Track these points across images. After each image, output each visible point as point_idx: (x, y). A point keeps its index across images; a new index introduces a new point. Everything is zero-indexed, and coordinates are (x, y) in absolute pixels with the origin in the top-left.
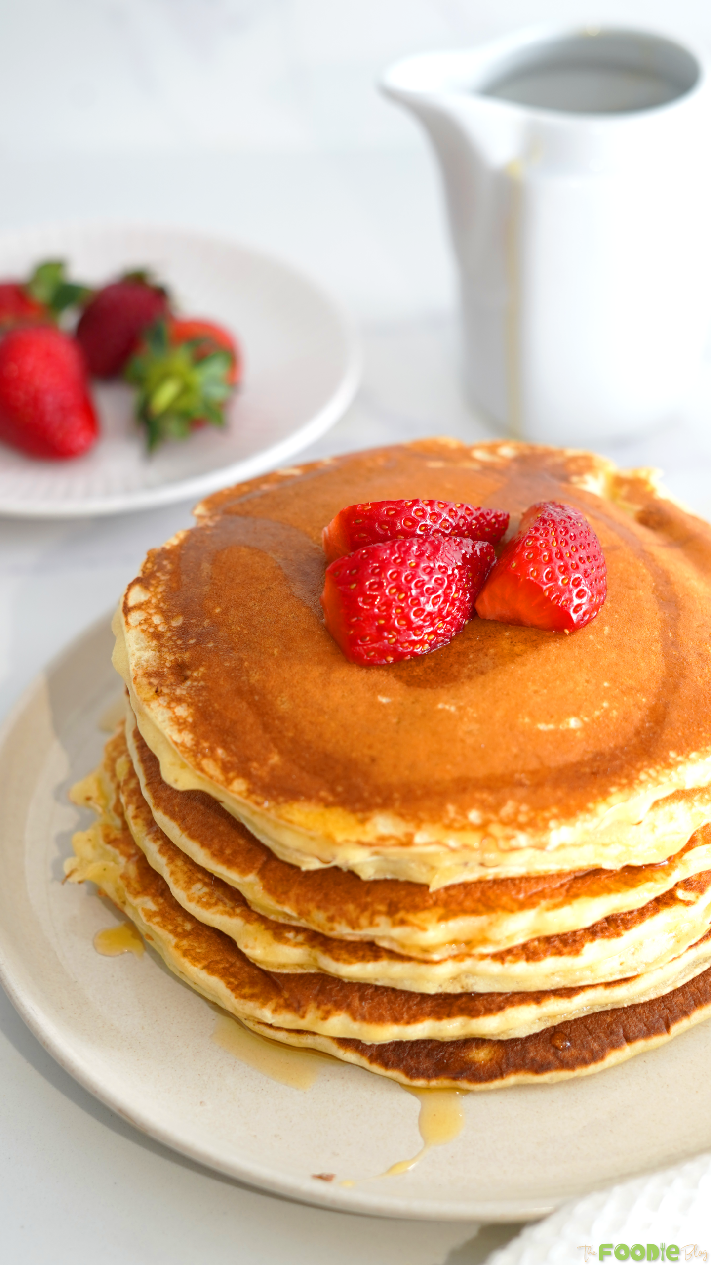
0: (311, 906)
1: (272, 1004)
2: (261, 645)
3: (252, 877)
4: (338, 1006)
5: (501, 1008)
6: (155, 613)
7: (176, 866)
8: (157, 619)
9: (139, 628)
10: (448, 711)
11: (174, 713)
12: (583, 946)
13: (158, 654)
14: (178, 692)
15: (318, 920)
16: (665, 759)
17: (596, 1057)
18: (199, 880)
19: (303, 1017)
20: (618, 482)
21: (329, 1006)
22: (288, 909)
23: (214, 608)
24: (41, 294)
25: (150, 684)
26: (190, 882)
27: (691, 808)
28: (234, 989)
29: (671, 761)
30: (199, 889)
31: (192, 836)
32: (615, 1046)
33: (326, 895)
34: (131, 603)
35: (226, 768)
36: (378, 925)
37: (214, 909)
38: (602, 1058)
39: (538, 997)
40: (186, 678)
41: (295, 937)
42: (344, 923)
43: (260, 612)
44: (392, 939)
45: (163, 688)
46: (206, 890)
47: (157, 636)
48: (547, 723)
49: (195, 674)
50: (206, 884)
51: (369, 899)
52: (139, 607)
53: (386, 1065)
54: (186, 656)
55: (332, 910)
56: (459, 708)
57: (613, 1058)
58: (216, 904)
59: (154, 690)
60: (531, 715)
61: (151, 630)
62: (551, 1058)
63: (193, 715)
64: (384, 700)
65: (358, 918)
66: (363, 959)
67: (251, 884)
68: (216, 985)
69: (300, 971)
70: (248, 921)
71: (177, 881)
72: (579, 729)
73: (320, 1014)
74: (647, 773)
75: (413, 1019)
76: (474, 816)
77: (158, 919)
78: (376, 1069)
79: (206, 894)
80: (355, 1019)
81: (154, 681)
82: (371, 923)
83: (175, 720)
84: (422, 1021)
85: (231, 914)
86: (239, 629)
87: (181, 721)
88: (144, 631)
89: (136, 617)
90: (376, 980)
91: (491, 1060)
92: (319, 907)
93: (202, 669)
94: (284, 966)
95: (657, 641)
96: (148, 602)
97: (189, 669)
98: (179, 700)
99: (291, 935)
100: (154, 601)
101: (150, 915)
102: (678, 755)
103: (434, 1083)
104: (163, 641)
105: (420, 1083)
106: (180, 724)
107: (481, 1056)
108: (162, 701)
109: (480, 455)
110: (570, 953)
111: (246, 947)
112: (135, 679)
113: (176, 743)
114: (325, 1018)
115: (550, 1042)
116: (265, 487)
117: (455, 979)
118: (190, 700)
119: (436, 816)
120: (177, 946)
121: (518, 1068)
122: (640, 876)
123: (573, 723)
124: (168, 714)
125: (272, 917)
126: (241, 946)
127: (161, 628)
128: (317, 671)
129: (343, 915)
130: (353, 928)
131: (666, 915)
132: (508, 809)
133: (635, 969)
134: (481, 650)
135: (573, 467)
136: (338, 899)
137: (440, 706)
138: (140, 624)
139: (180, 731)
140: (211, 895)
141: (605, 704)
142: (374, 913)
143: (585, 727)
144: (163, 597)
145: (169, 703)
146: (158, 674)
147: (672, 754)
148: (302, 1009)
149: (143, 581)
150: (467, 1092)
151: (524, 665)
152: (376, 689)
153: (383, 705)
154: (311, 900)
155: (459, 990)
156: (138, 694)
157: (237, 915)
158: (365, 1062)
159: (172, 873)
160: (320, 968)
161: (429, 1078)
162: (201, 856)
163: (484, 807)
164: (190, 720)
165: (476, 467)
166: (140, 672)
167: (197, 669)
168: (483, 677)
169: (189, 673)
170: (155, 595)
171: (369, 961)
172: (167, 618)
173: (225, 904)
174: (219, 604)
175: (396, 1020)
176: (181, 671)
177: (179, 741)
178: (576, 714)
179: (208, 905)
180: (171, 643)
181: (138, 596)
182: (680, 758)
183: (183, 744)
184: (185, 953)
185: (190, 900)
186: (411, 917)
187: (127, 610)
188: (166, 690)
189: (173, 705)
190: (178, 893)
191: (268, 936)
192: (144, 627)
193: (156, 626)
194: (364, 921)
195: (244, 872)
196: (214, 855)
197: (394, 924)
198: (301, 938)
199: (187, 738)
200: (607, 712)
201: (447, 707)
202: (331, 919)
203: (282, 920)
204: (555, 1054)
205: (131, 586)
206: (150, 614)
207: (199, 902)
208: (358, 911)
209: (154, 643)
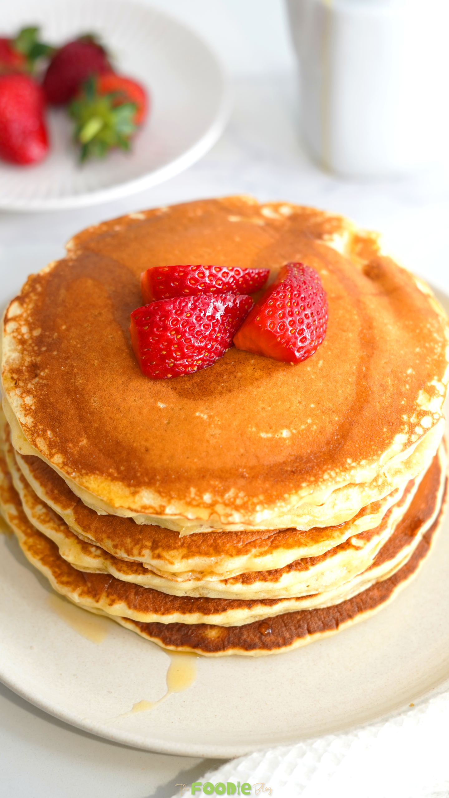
0: (104, 536)
1: (79, 590)
2: (87, 357)
3: (69, 512)
4: (120, 598)
5: (224, 610)
6: (24, 325)
7: (28, 494)
8: (24, 330)
9: (12, 335)
10: (202, 418)
11: (24, 402)
12: (281, 575)
13: (21, 355)
14: (30, 386)
15: (108, 545)
16: (343, 464)
17: (286, 642)
18: (41, 503)
19: (97, 601)
20: (357, 240)
21: (114, 597)
22: (89, 536)
23: (62, 325)
24: (22, 48)
25: (12, 378)
27: (362, 492)
28: (57, 576)
29: (347, 466)
31: (36, 477)
32: (300, 636)
33: (114, 529)
34: (10, 315)
35: (51, 445)
36: (143, 556)
37: (47, 525)
38: (290, 644)
39: (249, 603)
40: (36, 376)
41: (96, 551)
42: (123, 551)
43: (90, 332)
44: (152, 566)
45: (20, 382)
47: (22, 342)
48: (267, 432)
49: (42, 374)
51: (140, 537)
52: (14, 319)
53: (151, 634)
54: (39, 359)
55: (117, 541)
56: (210, 417)
57: (298, 643)
58: (49, 522)
59: (14, 382)
60: (257, 426)
61: (19, 337)
62: (257, 640)
63: (36, 404)
64: (161, 405)
65: (132, 549)
66: (136, 572)
67: (67, 515)
68: (47, 571)
69: (98, 572)
70: (67, 536)
71: (27, 502)
72: (288, 438)
73: (108, 601)
74: (329, 474)
75: (167, 611)
76: (207, 498)
77: (16, 521)
78: (145, 635)
79: (44, 513)
80: (130, 607)
81: (15, 376)
82: (140, 554)
83: (24, 406)
84: (173, 613)
85: (57, 530)
86: (75, 343)
87: (27, 408)
88: (14, 337)
89: (11, 326)
90: (145, 584)
91: (218, 637)
92: (108, 537)
93: (47, 371)
94: (88, 568)
95: (353, 374)
96: (21, 316)
97: (39, 369)
98: (28, 392)
99: (92, 550)
100: (25, 315)
101: (12, 518)
102: (353, 461)
103: (180, 649)
104: (25, 346)
105: (171, 648)
106: (27, 410)
107: (212, 634)
108: (18, 391)
109: (267, 212)
110: (271, 580)
111: (64, 554)
112: (3, 373)
113: (22, 424)
114: (111, 605)
115: (258, 629)
116: (117, 228)
117: (195, 589)
118: (35, 393)
119: (182, 495)
120: (25, 543)
121: (235, 645)
122: (323, 534)
123: (285, 433)
124: (20, 401)
125: (81, 538)
126: (61, 553)
127: (26, 337)
128: (120, 380)
129: (123, 545)
130: (128, 555)
131: (342, 555)
132: (230, 494)
133: (317, 590)
134: (232, 373)
135: (327, 227)
136: (121, 534)
137: (197, 414)
138: (13, 332)
139: (26, 415)
140: (47, 515)
141: (309, 421)
142: (143, 547)
143: (293, 437)
144: (31, 313)
145: (22, 394)
146: (18, 371)
147: (349, 461)
148: (97, 597)
149: (20, 299)
150: (201, 656)
151: (259, 387)
152: (157, 396)
153: (159, 409)
154: (105, 532)
155: (198, 596)
156: (4, 385)
157: (61, 531)
158: (138, 630)
159: (25, 496)
160: (109, 573)
161: (177, 645)
162: (40, 492)
163: (215, 491)
164: (33, 408)
165: (260, 222)
166: (7, 368)
167: (43, 370)
168: (230, 394)
169: (38, 371)
170: (26, 311)
171: (139, 574)
172: (31, 330)
173: (54, 522)
174: (65, 323)
175: (156, 611)
176: (34, 369)
177: (24, 423)
178: (287, 427)
179: (44, 522)
180: (30, 348)
181: (15, 310)
182: (354, 464)
183: (26, 425)
184: (30, 548)
185: (34, 516)
186: (165, 554)
187: (6, 320)
188: (21, 384)
189: (24, 395)
190: (27, 509)
191: (78, 548)
192: (15, 334)
193: (23, 335)
194: (135, 551)
195: (65, 507)
196: (47, 493)
197: (153, 557)
198: (99, 552)
199: (29, 421)
200: (310, 426)
201: (202, 415)
202: (115, 546)
203: (86, 540)
204: (260, 638)
205: (12, 302)
206: (21, 325)
207: (39, 518)
208: (133, 543)
209: (20, 347)
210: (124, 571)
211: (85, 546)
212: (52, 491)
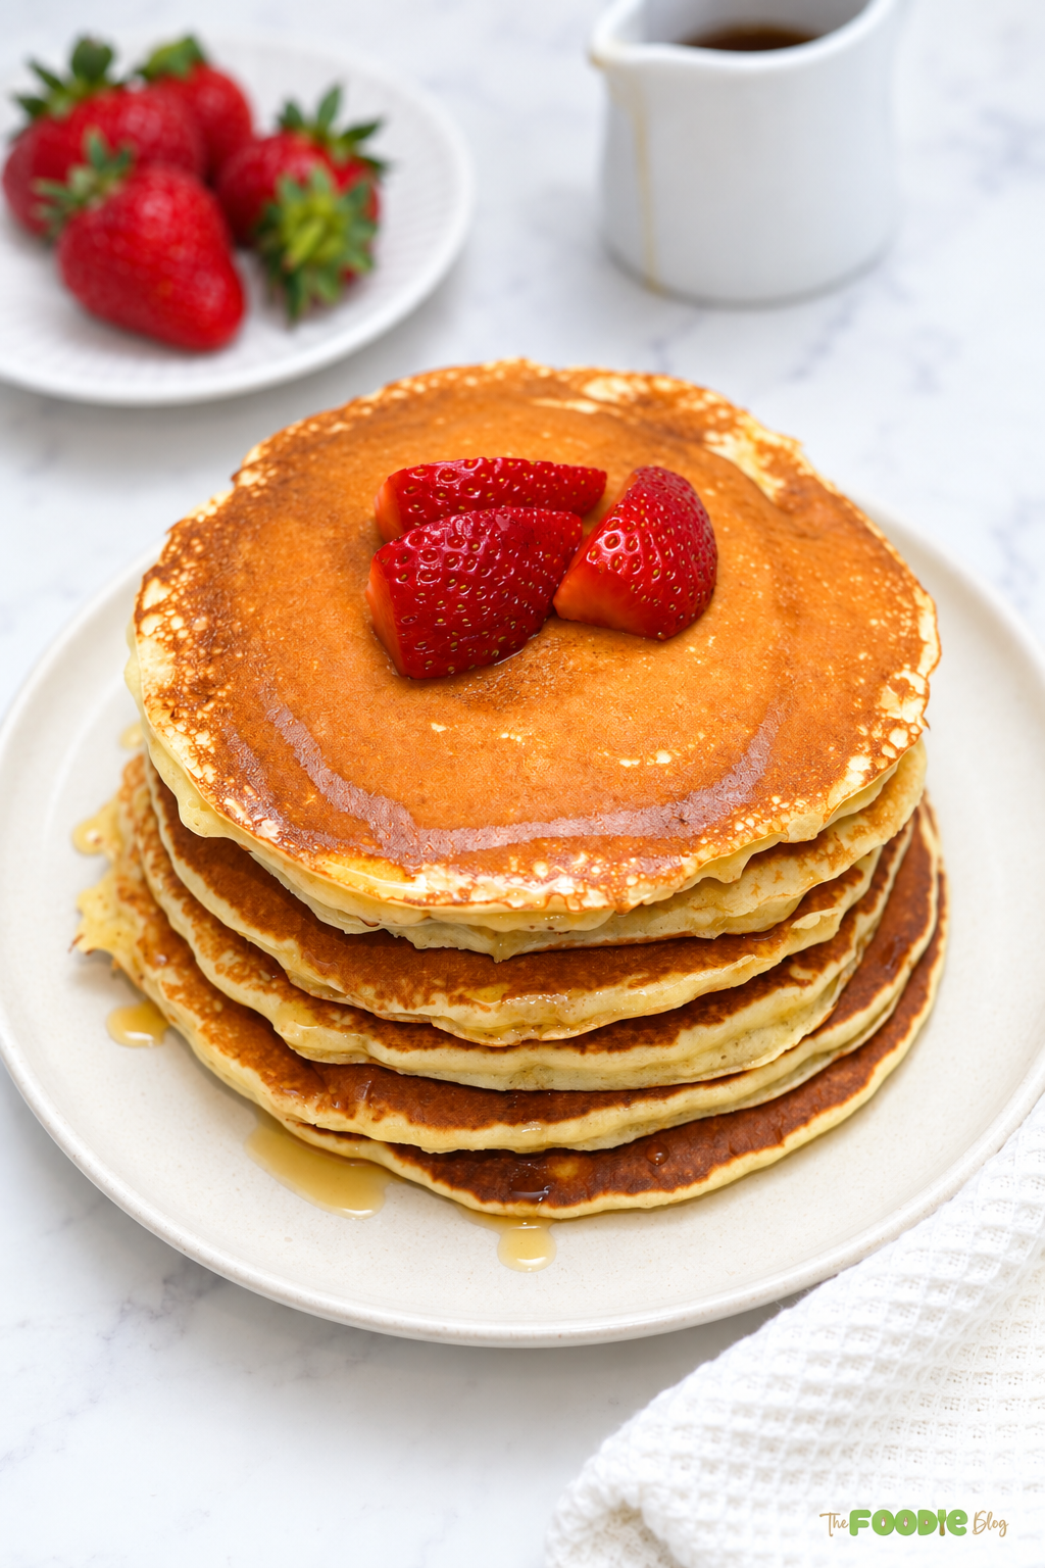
0: (357, 979)
1: (316, 1101)
2: (298, 656)
3: (290, 944)
4: (393, 1105)
5: (583, 1112)
6: (176, 615)
7: (204, 929)
8: (177, 623)
9: (155, 637)
10: (513, 742)
11: (194, 742)
12: (677, 1034)
13: (175, 668)
14: (200, 715)
15: (366, 997)
16: (767, 805)
18: (230, 947)
19: (352, 1114)
21: (382, 1105)
22: (332, 983)
23: (247, 606)
25: (165, 705)
26: (219, 950)
28: (272, 1082)
29: (773, 808)
30: (229, 958)
31: (221, 893)
32: (719, 1160)
33: (374, 967)
34: (147, 605)
35: (252, 808)
36: (434, 1003)
37: (244, 985)
40: (209, 698)
41: (342, 1018)
42: (396, 1000)
44: (450, 1021)
45: (180, 711)
46: (238, 959)
47: (176, 645)
48: (632, 757)
50: (237, 952)
51: (425, 972)
52: (157, 609)
53: (453, 1184)
54: (210, 671)
55: (383, 985)
56: (527, 738)
57: (719, 1176)
58: (249, 976)
59: (169, 713)
60: (614, 747)
61: (170, 638)
63: (216, 744)
64: (438, 728)
65: (412, 995)
66: (420, 1045)
67: (289, 952)
69: (348, 1060)
70: (286, 998)
71: (203, 951)
72: (668, 766)
73: (371, 1114)
74: (743, 823)
76: (541, 869)
77: (181, 996)
79: (238, 963)
80: (411, 1122)
81: (171, 703)
82: (427, 1001)
83: (195, 750)
84: (492, 1126)
85: (266, 989)
86: (275, 634)
87: (202, 752)
88: (160, 640)
89: (151, 624)
91: (577, 1177)
92: (367, 981)
93: (228, 688)
94: (328, 1054)
96: (167, 602)
97: (213, 687)
98: (200, 726)
99: (335, 1016)
100: (175, 598)
101: (172, 991)
102: (783, 801)
103: (511, 1208)
104: (182, 652)
105: (495, 1207)
106: (201, 755)
107: (566, 1169)
108: (180, 726)
110: (662, 1042)
111: (284, 1028)
112: (147, 699)
113: (195, 779)
114: (378, 1119)
115: (643, 1153)
117: (527, 1071)
118: (212, 726)
120: (204, 1030)
121: (608, 1186)
123: (662, 758)
124: (187, 742)
125: (312, 993)
126: (277, 1028)
127: (183, 635)
129: (396, 990)
130: (406, 1007)
131: (778, 997)
132: (580, 862)
133: (741, 1064)
136: (389, 971)
137: (504, 735)
138: (155, 632)
139: (201, 764)
140: (243, 965)
141: (701, 736)
142: (431, 989)
143: (676, 763)
144: (187, 593)
145: (188, 729)
146: (174, 694)
147: (776, 800)
148: (351, 1107)
149: (162, 572)
152: (430, 714)
153: (436, 735)
154: (359, 972)
155: (533, 1087)
156: (151, 718)
157: (275, 991)
159: (199, 937)
160: (371, 1058)
161: (503, 1200)
162: (231, 917)
163: (552, 858)
164: (212, 751)
166: (154, 691)
167: (222, 687)
168: (557, 699)
169: (212, 691)
170: (175, 590)
171: (427, 1048)
172: (189, 621)
173: (260, 977)
174: (253, 601)
175: (461, 1123)
176: (203, 690)
177: (198, 777)
178: (666, 747)
179: (240, 979)
180: (192, 654)
181: (156, 593)
182: (785, 805)
183: (203, 781)
184: (214, 1039)
185: (219, 972)
186: (468, 994)
187: (140, 615)
188: (183, 714)
189: (193, 731)
190: (206, 964)
191: (308, 1015)
192: (162, 635)
193: (175, 634)
194: (419, 998)
195: (280, 935)
196: (243, 915)
197: (453, 1002)
198: (349, 1019)
199: (208, 772)
200: (703, 744)
201: (513, 737)
202: (381, 995)
203: (325, 997)
204: (651, 1170)
205: (146, 581)
206: (170, 618)
207: (229, 973)
208: (411, 986)
209: (173, 655)
210: (397, 1045)
211: (321, 1007)
212: (255, 911)
